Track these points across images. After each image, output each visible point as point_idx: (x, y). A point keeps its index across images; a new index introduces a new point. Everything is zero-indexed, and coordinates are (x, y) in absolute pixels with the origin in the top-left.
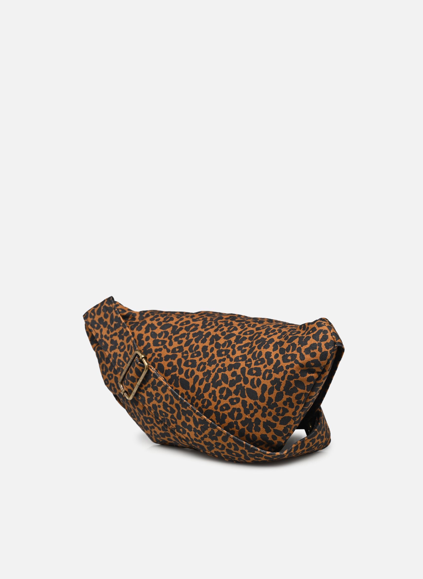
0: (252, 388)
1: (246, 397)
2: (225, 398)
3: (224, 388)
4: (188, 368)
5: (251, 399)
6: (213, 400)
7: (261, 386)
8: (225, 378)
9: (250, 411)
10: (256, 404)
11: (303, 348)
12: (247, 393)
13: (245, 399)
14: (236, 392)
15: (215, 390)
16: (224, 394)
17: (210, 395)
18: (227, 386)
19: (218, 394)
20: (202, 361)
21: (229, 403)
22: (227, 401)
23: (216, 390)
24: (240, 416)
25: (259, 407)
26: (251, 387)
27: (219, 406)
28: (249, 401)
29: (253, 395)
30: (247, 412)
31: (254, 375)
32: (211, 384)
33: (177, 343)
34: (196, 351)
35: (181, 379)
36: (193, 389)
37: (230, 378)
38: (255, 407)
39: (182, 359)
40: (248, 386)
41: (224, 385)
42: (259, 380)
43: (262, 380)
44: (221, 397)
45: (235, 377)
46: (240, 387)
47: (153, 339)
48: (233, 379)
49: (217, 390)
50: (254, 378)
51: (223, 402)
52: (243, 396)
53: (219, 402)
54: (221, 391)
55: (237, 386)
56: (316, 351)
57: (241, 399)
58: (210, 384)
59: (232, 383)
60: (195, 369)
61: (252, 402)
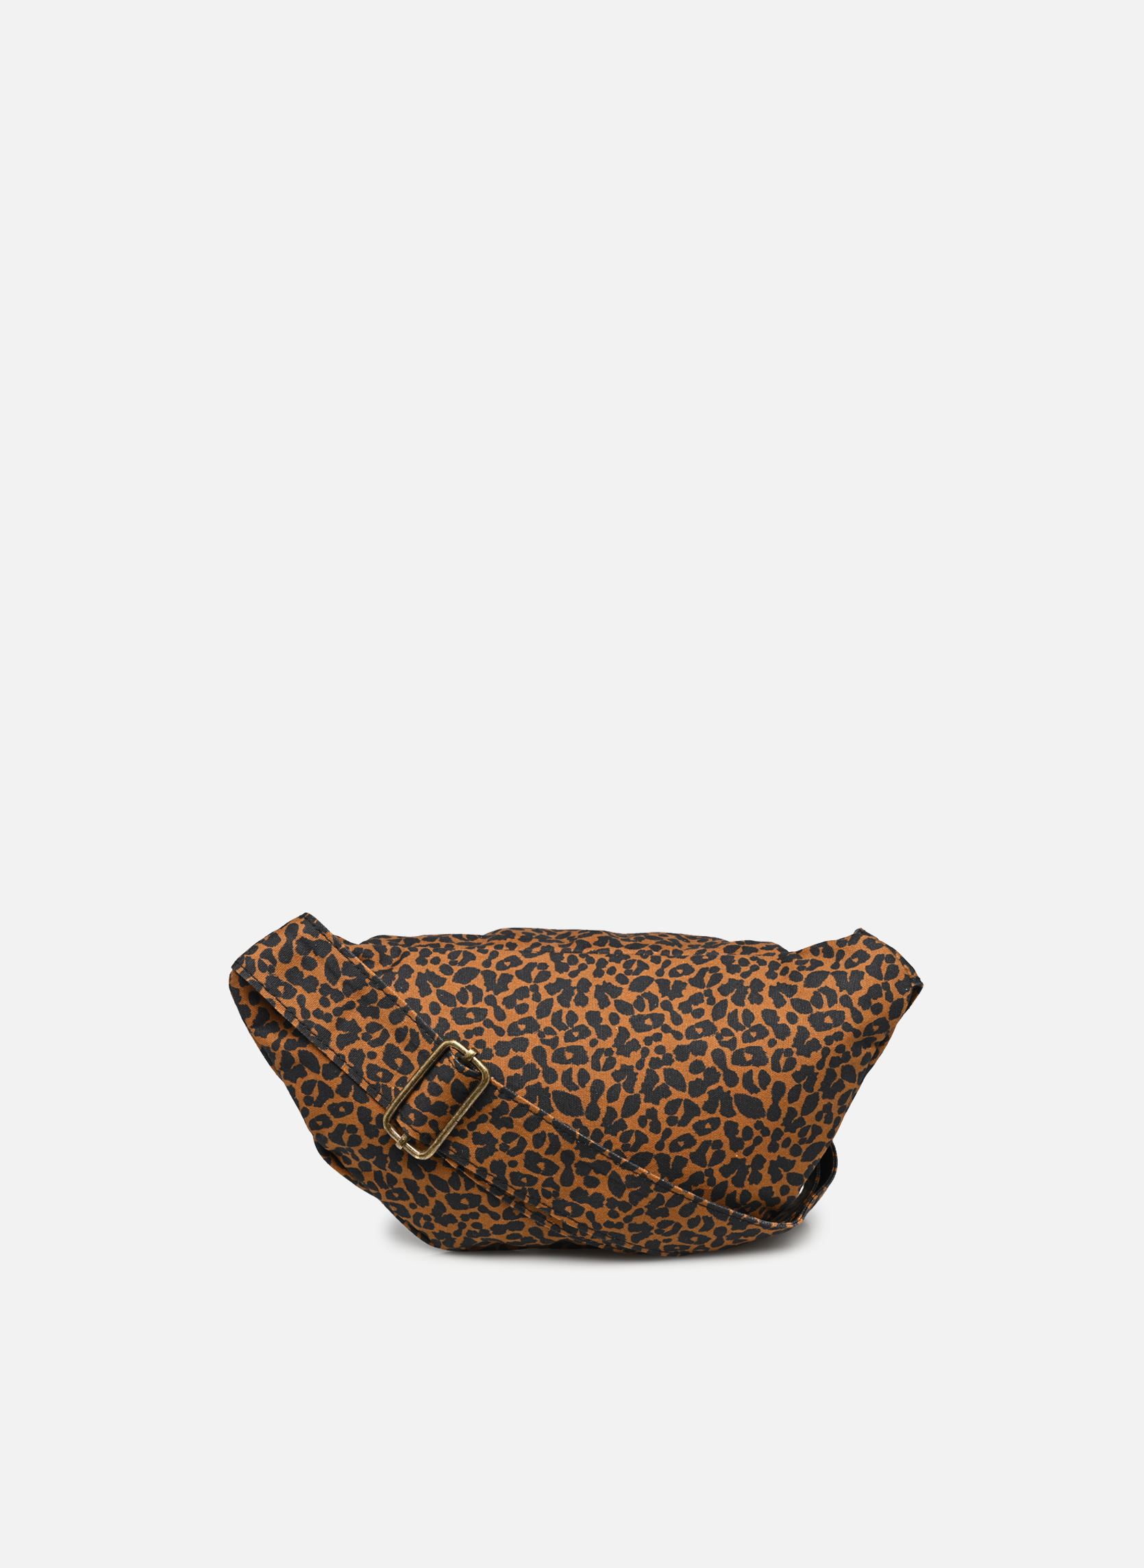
0: (749, 1094)
1: (734, 1114)
2: (684, 1122)
3: (678, 1101)
4: (569, 1066)
5: (748, 1117)
6: (651, 1130)
7: (770, 1087)
8: (675, 1079)
9: (744, 1143)
10: (759, 1125)
11: (855, 997)
12: (737, 1105)
13: (734, 1119)
14: (709, 1107)
15: (653, 1108)
16: (680, 1113)
17: (642, 1121)
18: (685, 1095)
19: (662, 1117)
20: (598, 1046)
21: (693, 1132)
22: (689, 1129)
23: (657, 1107)
24: (719, 1156)
25: (765, 1132)
26: (746, 1092)
27: (668, 1142)
28: (742, 1121)
29: (751, 1107)
30: (736, 1145)
31: (748, 1064)
32: (642, 1096)
33: (513, 1011)
34: (575, 1025)
35: (555, 1093)
36: (593, 1113)
37: (689, 1078)
38: (757, 1133)
39: (545, 1046)
40: (739, 1089)
41: (676, 1094)
42: (763, 1074)
43: (772, 1074)
44: (671, 1121)
45: (702, 1073)
46: (717, 1095)
47: (450, 1008)
48: (697, 1079)
49: (660, 1108)
50: (751, 1072)
51: (677, 1131)
52: (728, 1112)
53: (668, 1133)
54: (672, 1107)
55: (711, 1093)
56: (882, 1000)
57: (724, 1119)
58: (637, 1096)
59: (697, 1088)
60: (588, 1067)
61: (751, 1122)
